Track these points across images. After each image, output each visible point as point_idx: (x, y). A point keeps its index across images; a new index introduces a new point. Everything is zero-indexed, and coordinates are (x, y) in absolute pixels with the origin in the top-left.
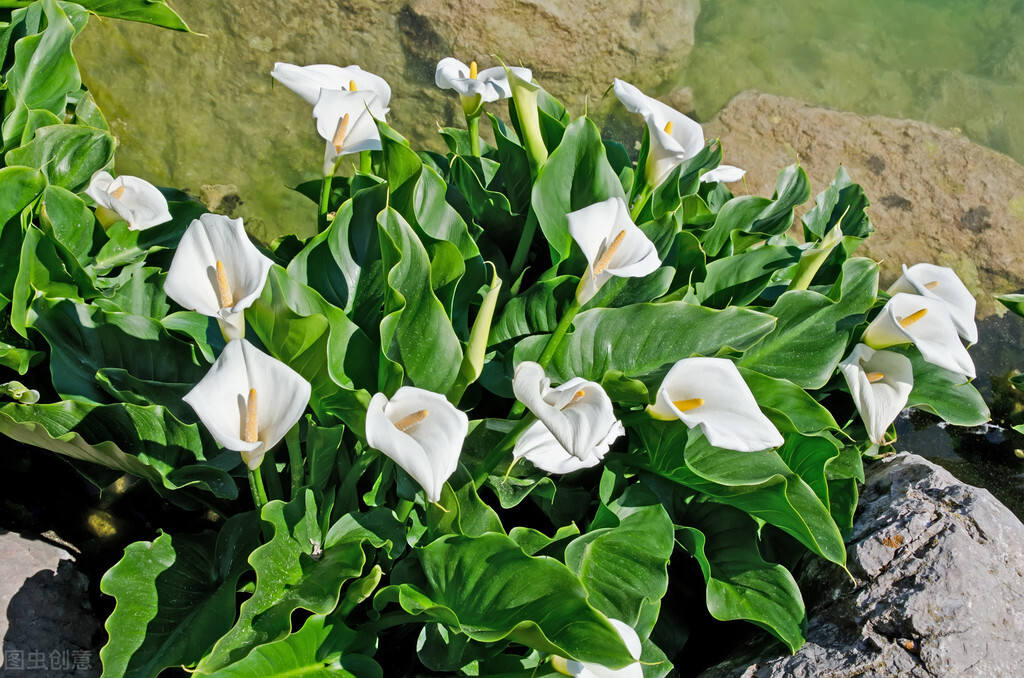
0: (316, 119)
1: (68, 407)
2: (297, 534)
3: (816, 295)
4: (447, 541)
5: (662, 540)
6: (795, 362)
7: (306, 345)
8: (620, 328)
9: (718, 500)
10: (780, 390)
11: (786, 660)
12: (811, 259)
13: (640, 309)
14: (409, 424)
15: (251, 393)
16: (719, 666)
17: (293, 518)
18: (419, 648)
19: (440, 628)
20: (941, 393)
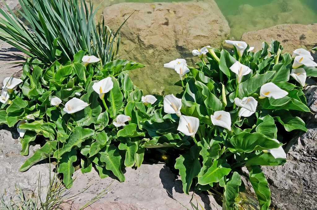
0: (176, 71)
1: (155, 139)
2: (205, 147)
3: (281, 63)
4: (233, 137)
5: (271, 121)
6: (281, 78)
7: (193, 112)
8: (247, 85)
9: (278, 109)
10: (282, 84)
11: (306, 134)
12: (277, 57)
13: (249, 80)
14: (219, 118)
15: (189, 124)
16: (292, 140)
17: (203, 143)
18: (235, 158)
19: (237, 153)
20: (311, 72)
